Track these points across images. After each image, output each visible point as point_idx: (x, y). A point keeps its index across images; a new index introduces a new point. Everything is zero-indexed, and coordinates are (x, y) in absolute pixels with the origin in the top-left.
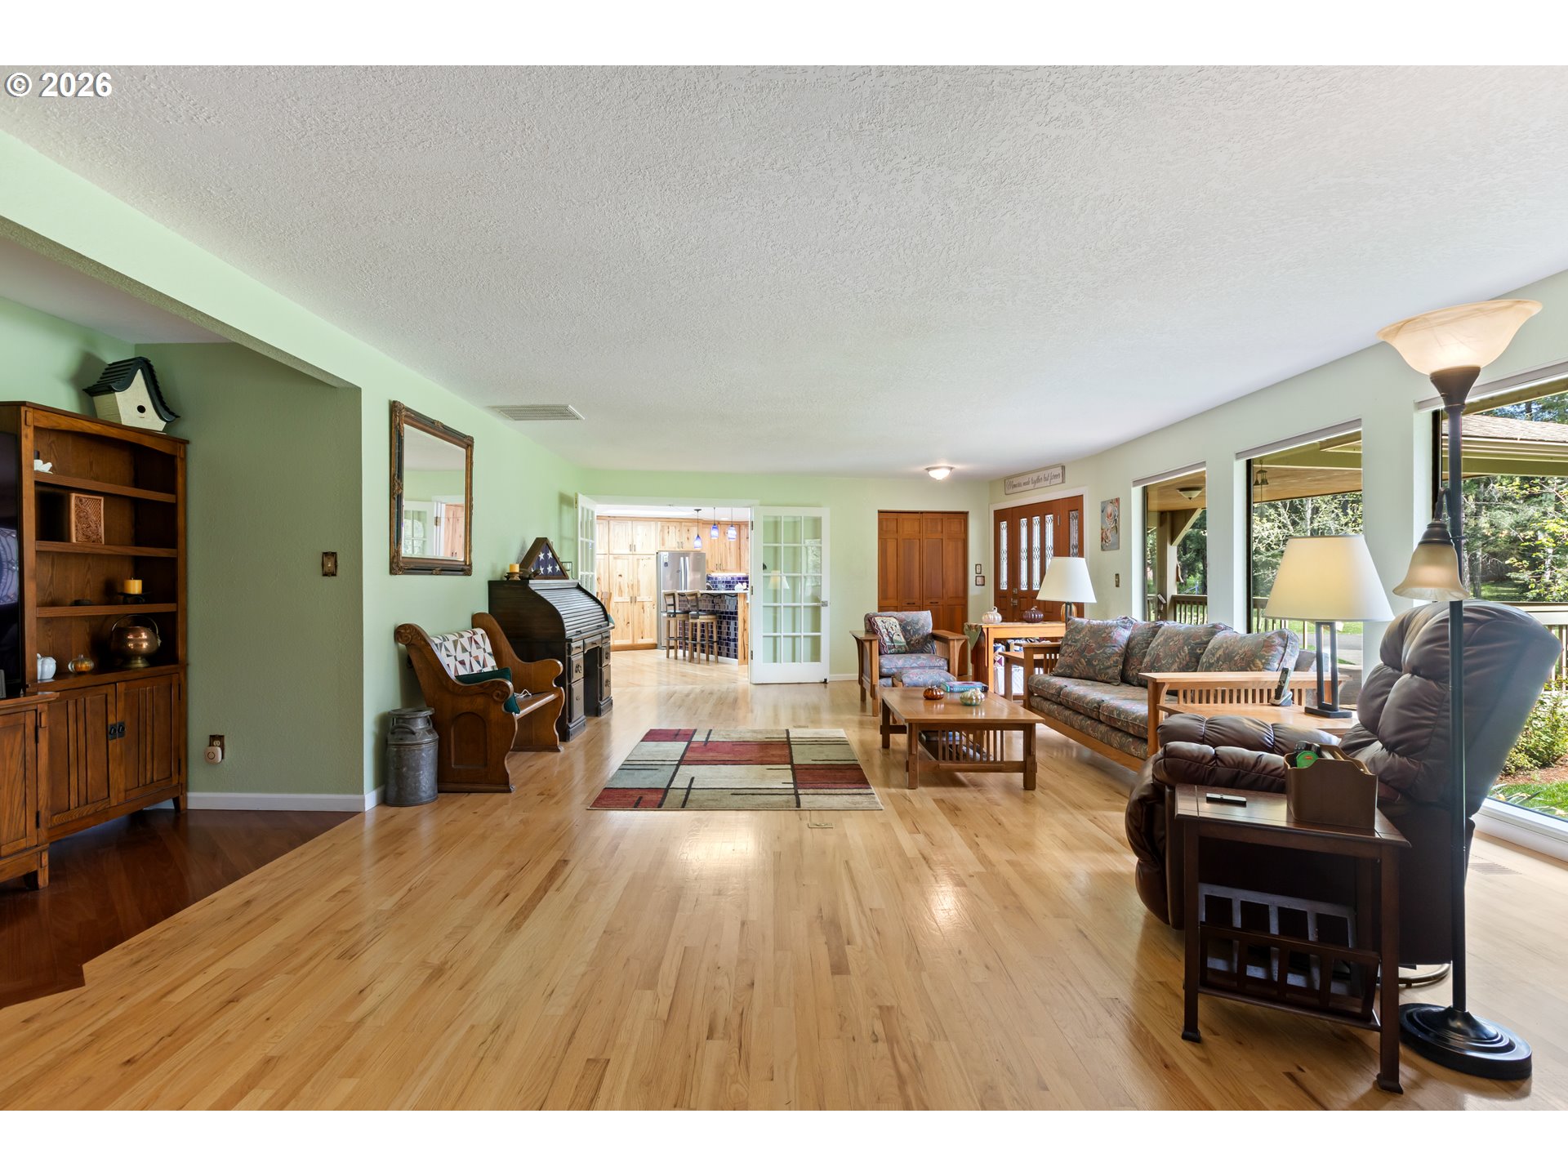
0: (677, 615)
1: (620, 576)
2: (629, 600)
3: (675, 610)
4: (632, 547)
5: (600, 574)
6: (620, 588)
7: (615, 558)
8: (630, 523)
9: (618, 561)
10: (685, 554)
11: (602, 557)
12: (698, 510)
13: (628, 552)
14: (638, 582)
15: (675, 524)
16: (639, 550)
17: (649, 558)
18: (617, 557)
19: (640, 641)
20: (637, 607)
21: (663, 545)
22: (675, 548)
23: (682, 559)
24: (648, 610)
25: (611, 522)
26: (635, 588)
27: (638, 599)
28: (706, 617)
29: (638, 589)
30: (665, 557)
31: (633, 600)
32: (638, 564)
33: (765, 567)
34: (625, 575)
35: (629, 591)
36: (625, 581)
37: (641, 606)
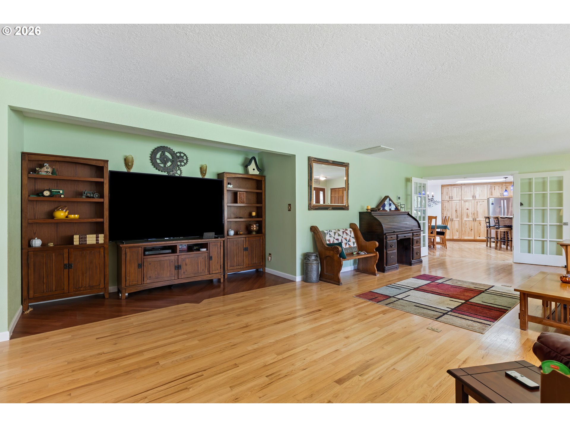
0: (491, 227)
1: (468, 209)
2: (472, 220)
3: (490, 224)
4: (474, 197)
5: (457, 208)
6: (467, 214)
7: (465, 202)
8: (472, 186)
9: (466, 203)
10: (503, 199)
11: (458, 201)
12: (506, 178)
13: (471, 199)
14: (477, 212)
15: (499, 185)
16: (477, 197)
17: (483, 201)
18: (466, 201)
19: (478, 238)
20: (476, 224)
21: (492, 195)
22: (499, 196)
23: (502, 201)
24: (483, 224)
25: (463, 187)
26: (476, 215)
27: (477, 219)
28: (504, 228)
29: (477, 215)
30: (491, 200)
31: (474, 220)
32: (477, 204)
33: (521, 204)
34: (470, 209)
35: (472, 216)
36: (470, 212)
37: (479, 223)
